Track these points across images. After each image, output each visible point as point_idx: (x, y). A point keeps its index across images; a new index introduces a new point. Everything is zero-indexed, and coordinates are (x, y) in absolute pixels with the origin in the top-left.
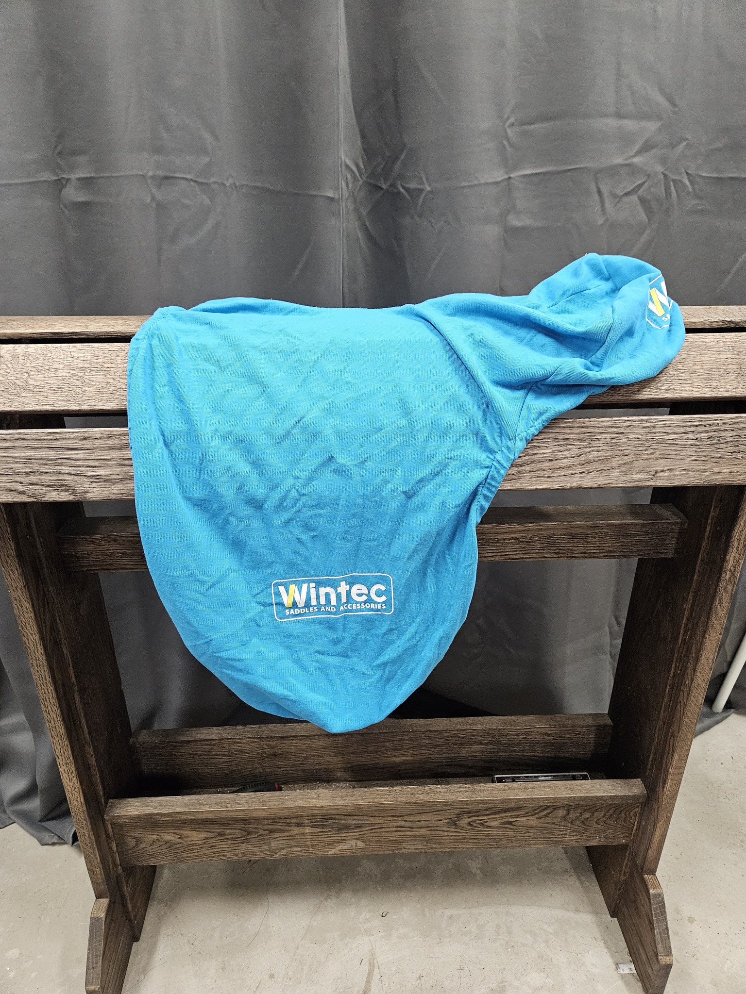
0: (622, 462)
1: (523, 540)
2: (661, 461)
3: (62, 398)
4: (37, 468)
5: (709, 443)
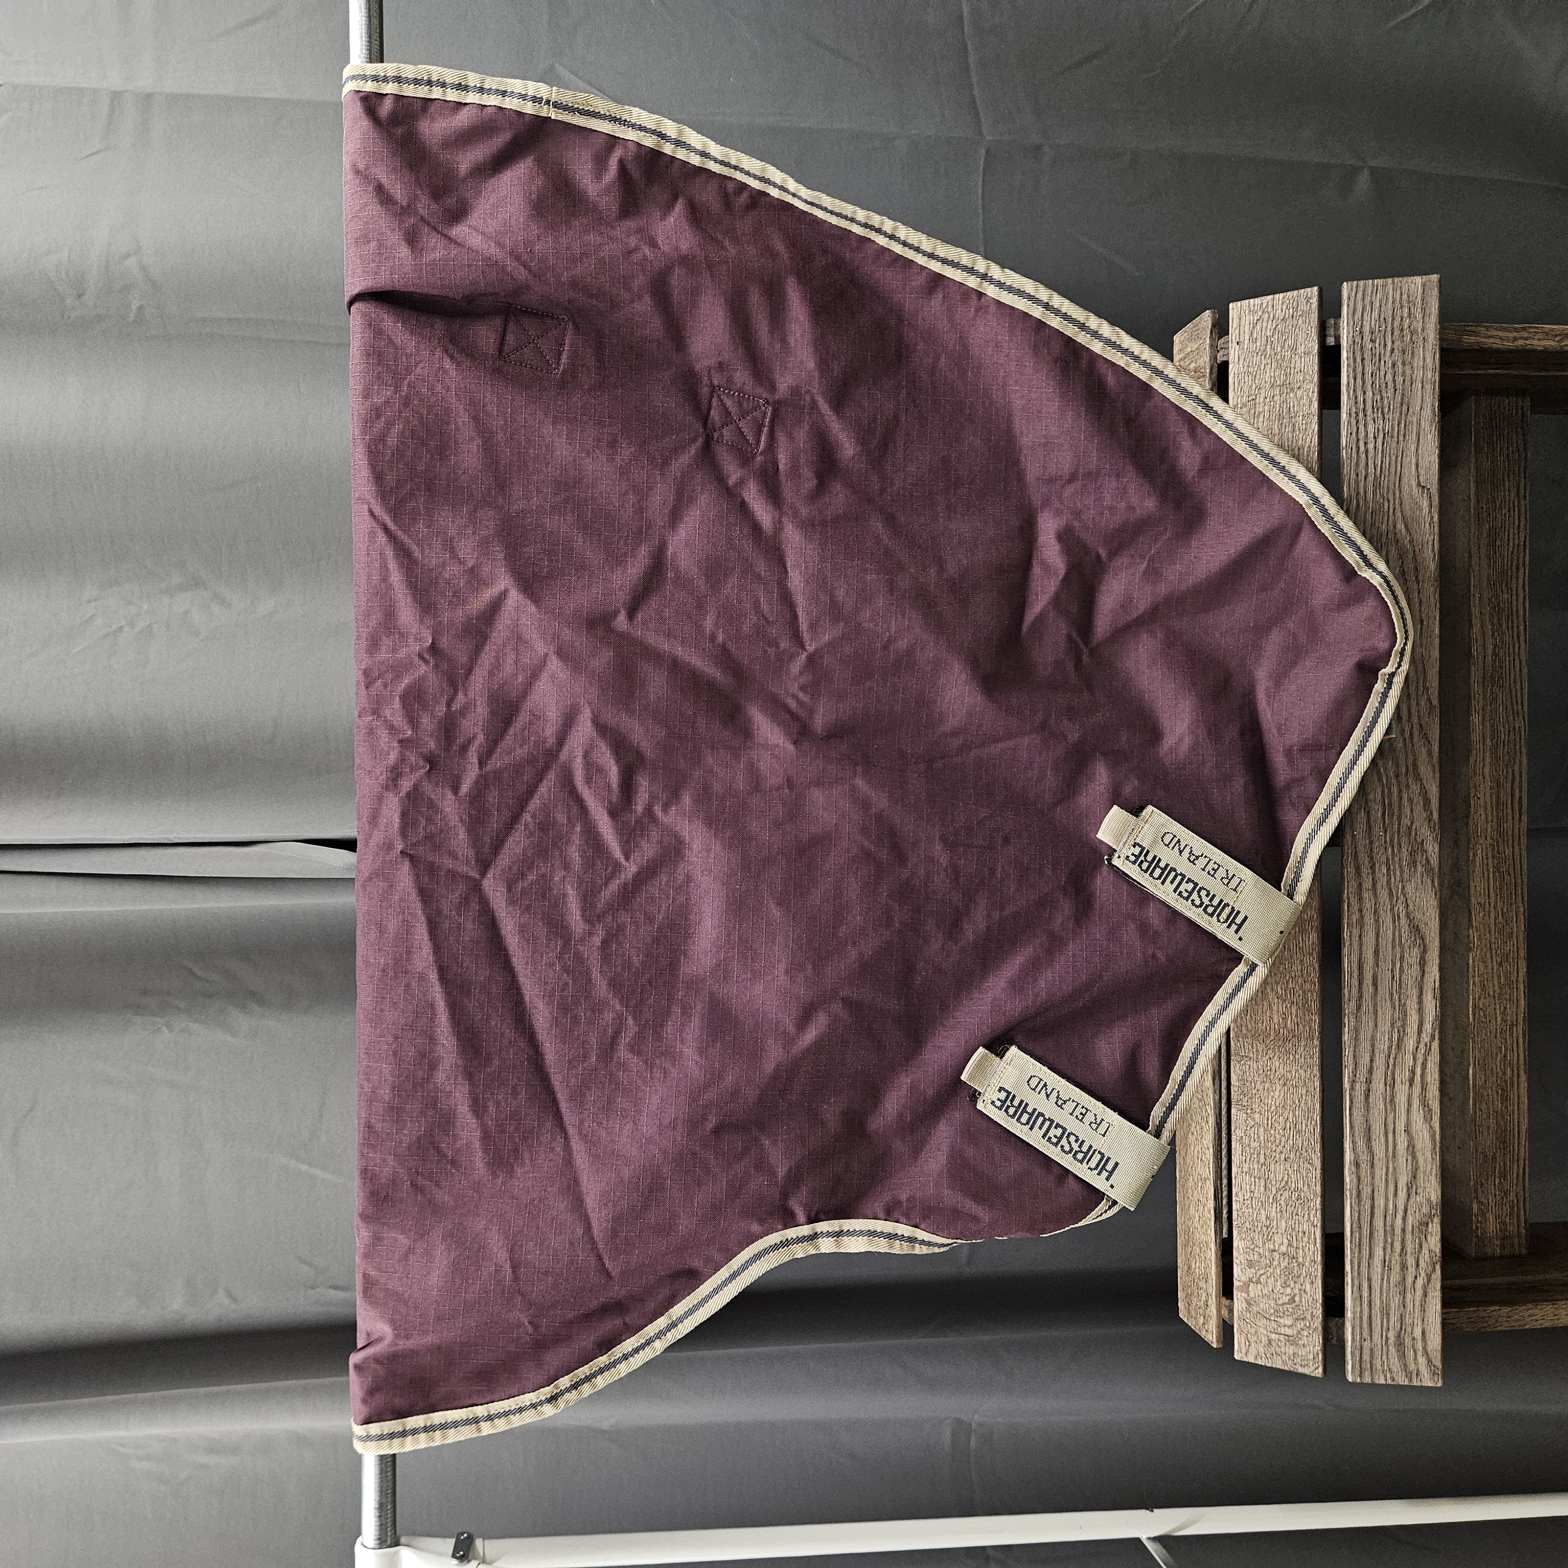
0: (1403, 531)
1: (1496, 618)
2: (1405, 480)
3: (1306, 1216)
4: (1396, 1254)
5: (1381, 421)
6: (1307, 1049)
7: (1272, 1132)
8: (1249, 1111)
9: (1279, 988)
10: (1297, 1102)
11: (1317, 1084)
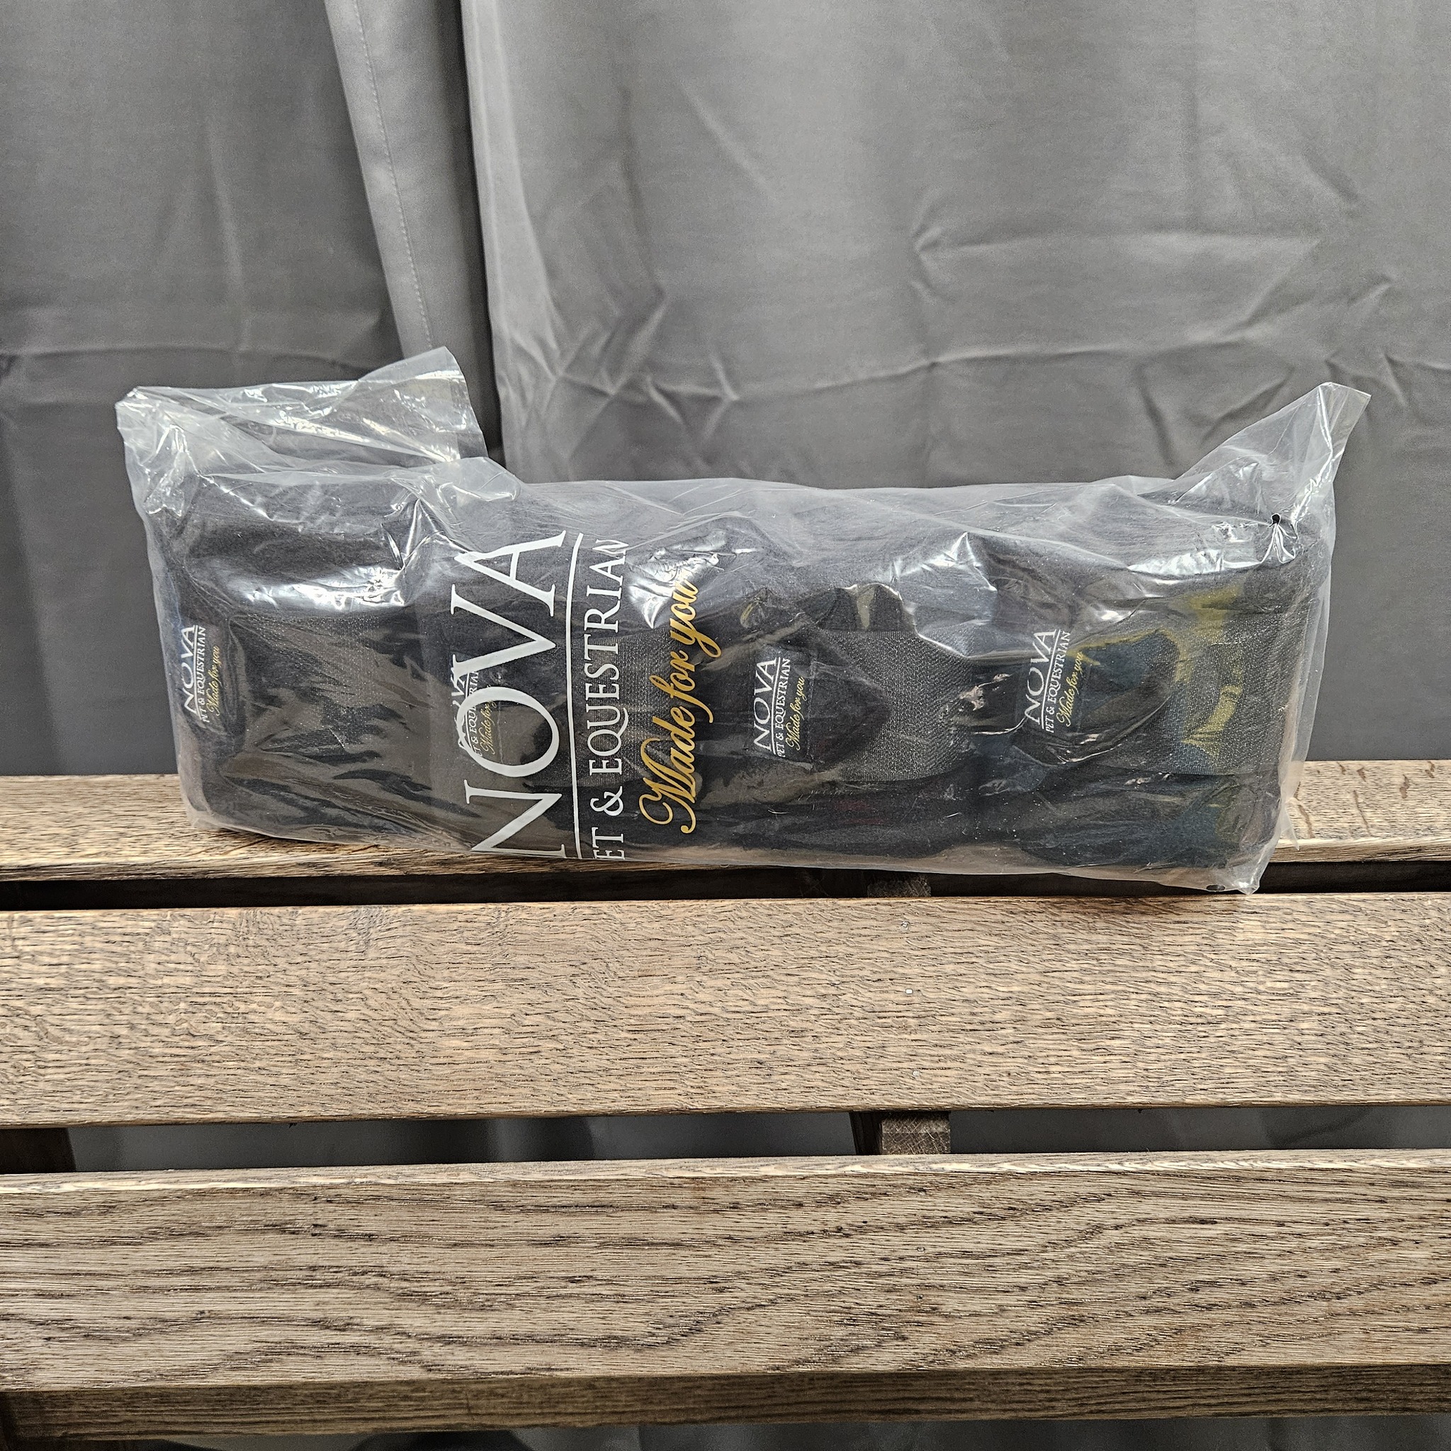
6: (392, 1087)
7: (182, 1005)
8: (232, 949)
9: (539, 1019)
10: (258, 1064)
11: (306, 1112)
